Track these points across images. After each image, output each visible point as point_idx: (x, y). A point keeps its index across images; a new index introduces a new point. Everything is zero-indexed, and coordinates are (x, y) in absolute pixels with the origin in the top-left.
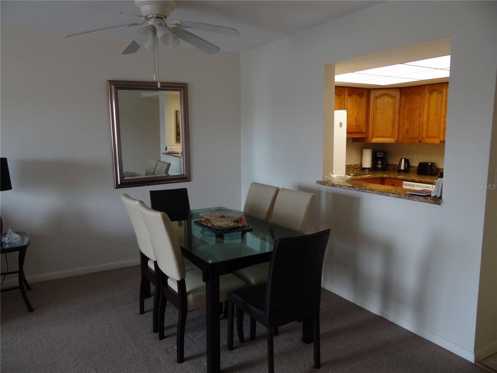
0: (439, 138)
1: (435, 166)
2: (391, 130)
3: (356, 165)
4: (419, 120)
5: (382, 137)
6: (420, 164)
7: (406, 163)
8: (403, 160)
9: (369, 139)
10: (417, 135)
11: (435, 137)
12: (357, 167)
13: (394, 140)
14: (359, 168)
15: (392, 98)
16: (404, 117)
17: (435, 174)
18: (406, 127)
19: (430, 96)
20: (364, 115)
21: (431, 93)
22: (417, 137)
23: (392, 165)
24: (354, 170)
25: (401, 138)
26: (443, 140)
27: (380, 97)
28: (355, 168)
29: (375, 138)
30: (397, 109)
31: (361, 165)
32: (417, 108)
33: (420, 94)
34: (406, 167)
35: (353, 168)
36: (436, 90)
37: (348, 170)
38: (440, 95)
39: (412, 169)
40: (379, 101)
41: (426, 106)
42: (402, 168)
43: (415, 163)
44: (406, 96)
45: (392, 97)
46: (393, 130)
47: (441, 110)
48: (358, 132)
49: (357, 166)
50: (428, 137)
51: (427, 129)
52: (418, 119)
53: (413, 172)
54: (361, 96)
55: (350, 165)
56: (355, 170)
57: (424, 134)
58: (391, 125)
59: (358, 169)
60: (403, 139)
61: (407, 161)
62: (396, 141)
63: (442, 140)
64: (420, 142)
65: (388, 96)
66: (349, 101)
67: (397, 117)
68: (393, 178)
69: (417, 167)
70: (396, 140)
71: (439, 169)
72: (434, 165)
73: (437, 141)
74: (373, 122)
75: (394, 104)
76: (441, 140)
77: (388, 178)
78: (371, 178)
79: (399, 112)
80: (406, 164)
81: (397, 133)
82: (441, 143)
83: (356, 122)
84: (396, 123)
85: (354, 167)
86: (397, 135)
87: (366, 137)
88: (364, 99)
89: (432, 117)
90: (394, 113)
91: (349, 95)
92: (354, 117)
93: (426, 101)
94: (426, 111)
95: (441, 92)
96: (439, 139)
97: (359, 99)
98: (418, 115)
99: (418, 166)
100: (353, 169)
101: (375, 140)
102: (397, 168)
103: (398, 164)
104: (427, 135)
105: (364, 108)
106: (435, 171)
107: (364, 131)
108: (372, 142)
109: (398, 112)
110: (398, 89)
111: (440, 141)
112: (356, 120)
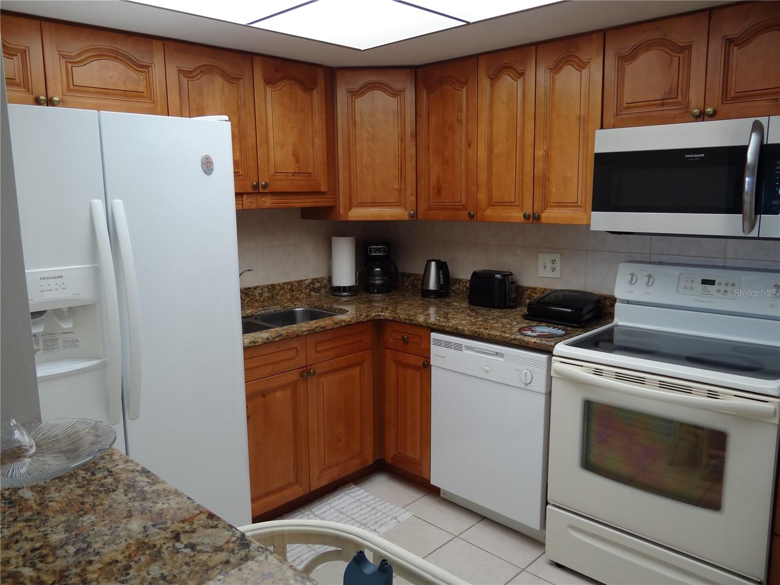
0: (521, 206)
1: (513, 283)
2: (397, 186)
3: (316, 279)
4: (467, 157)
5: (374, 204)
6: (475, 274)
7: (441, 272)
8: (433, 264)
9: (341, 212)
10: (464, 199)
11: (510, 204)
12: (318, 285)
13: (406, 213)
14: (325, 287)
15: (393, 94)
16: (429, 147)
17: (513, 304)
18: (434, 179)
19: (492, 86)
20: (319, 141)
21: (494, 78)
22: (462, 203)
23: (410, 275)
24: (310, 295)
25: (423, 206)
26: (534, 214)
27: (364, 93)
28: (314, 290)
29: (357, 206)
30: (409, 128)
31: (330, 280)
32: (460, 122)
33: (466, 83)
34: (442, 283)
35: (306, 288)
36: (510, 67)
37: (293, 296)
38: (519, 81)
39: (457, 286)
40: (363, 103)
41: (484, 115)
42: (432, 285)
43: (463, 272)
44: (430, 90)
45: (395, 93)
46: (403, 186)
47: (523, 127)
48: (307, 190)
49: (318, 282)
50: (491, 204)
51: (489, 181)
52: (464, 154)
53: (459, 294)
54: (308, 86)
55: (299, 282)
56: (312, 293)
57: (482, 197)
58: (396, 173)
59: (323, 290)
60: (430, 208)
61: (442, 267)
62: (410, 215)
63: (531, 212)
64: (471, 217)
65: (384, 90)
66: (269, 99)
67: (411, 150)
68: (405, 323)
69: (468, 283)
70: (412, 212)
71: (523, 288)
72: (510, 281)
73: (517, 215)
74: (350, 163)
75: (401, 114)
76: (527, 214)
77: (392, 320)
78: (342, 327)
79: (416, 135)
80: (441, 276)
81: (412, 195)
82: (526, 221)
83: (297, 161)
84: (410, 165)
85: (309, 285)
86: (414, 198)
87: (332, 204)
88: (317, 98)
89: (500, 148)
90: (402, 139)
91: (268, 82)
92: (290, 149)
93: (484, 101)
94: (483, 129)
95: (522, 74)
96: (522, 208)
97: (299, 92)
98: (464, 142)
99: (469, 278)
100: (308, 291)
101: (358, 214)
102: (420, 282)
103: (422, 273)
104: (490, 197)
105: (318, 122)
106: (513, 295)
107: (323, 188)
108: (349, 219)
109: (412, 136)
110: (408, 70)
111: (524, 215)
112: (296, 155)
